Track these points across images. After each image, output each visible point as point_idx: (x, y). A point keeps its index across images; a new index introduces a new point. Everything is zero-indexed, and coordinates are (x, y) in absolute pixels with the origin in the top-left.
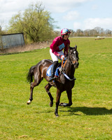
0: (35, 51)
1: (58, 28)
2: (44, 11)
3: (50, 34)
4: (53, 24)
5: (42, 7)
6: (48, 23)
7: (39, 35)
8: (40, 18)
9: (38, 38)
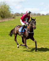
0: (3, 22)
1: (13, 12)
2: (7, 5)
3: (9, 15)
4: (11, 11)
5: (6, 3)
6: (8, 10)
7: (4, 15)
8: (5, 8)
9: (4, 16)
